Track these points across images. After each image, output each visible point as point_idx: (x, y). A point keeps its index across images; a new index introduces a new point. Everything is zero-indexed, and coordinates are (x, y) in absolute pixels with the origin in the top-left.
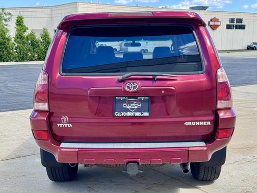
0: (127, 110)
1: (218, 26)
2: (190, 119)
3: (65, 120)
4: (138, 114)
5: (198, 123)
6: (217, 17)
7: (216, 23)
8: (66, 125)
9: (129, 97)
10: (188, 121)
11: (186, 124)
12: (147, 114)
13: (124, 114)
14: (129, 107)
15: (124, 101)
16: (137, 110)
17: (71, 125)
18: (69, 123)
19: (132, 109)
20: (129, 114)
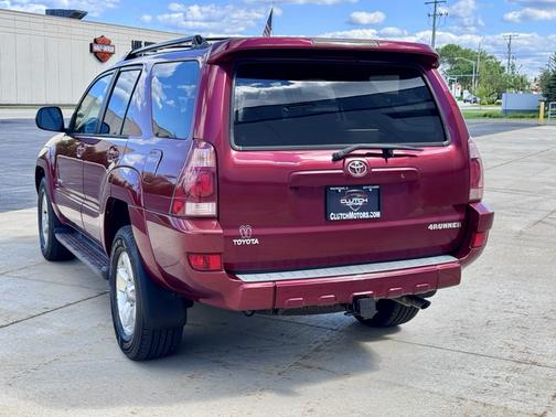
0: (347, 209)
1: (111, 54)
2: (435, 219)
3: (246, 233)
4: (365, 215)
5: (445, 226)
6: (108, 36)
7: (106, 49)
8: (248, 241)
9: (351, 187)
10: (433, 223)
11: (431, 227)
12: (378, 214)
13: (344, 216)
14: (350, 203)
15: (343, 194)
16: (362, 209)
17: (257, 241)
18: (253, 237)
19: (355, 207)
20: (351, 215)
